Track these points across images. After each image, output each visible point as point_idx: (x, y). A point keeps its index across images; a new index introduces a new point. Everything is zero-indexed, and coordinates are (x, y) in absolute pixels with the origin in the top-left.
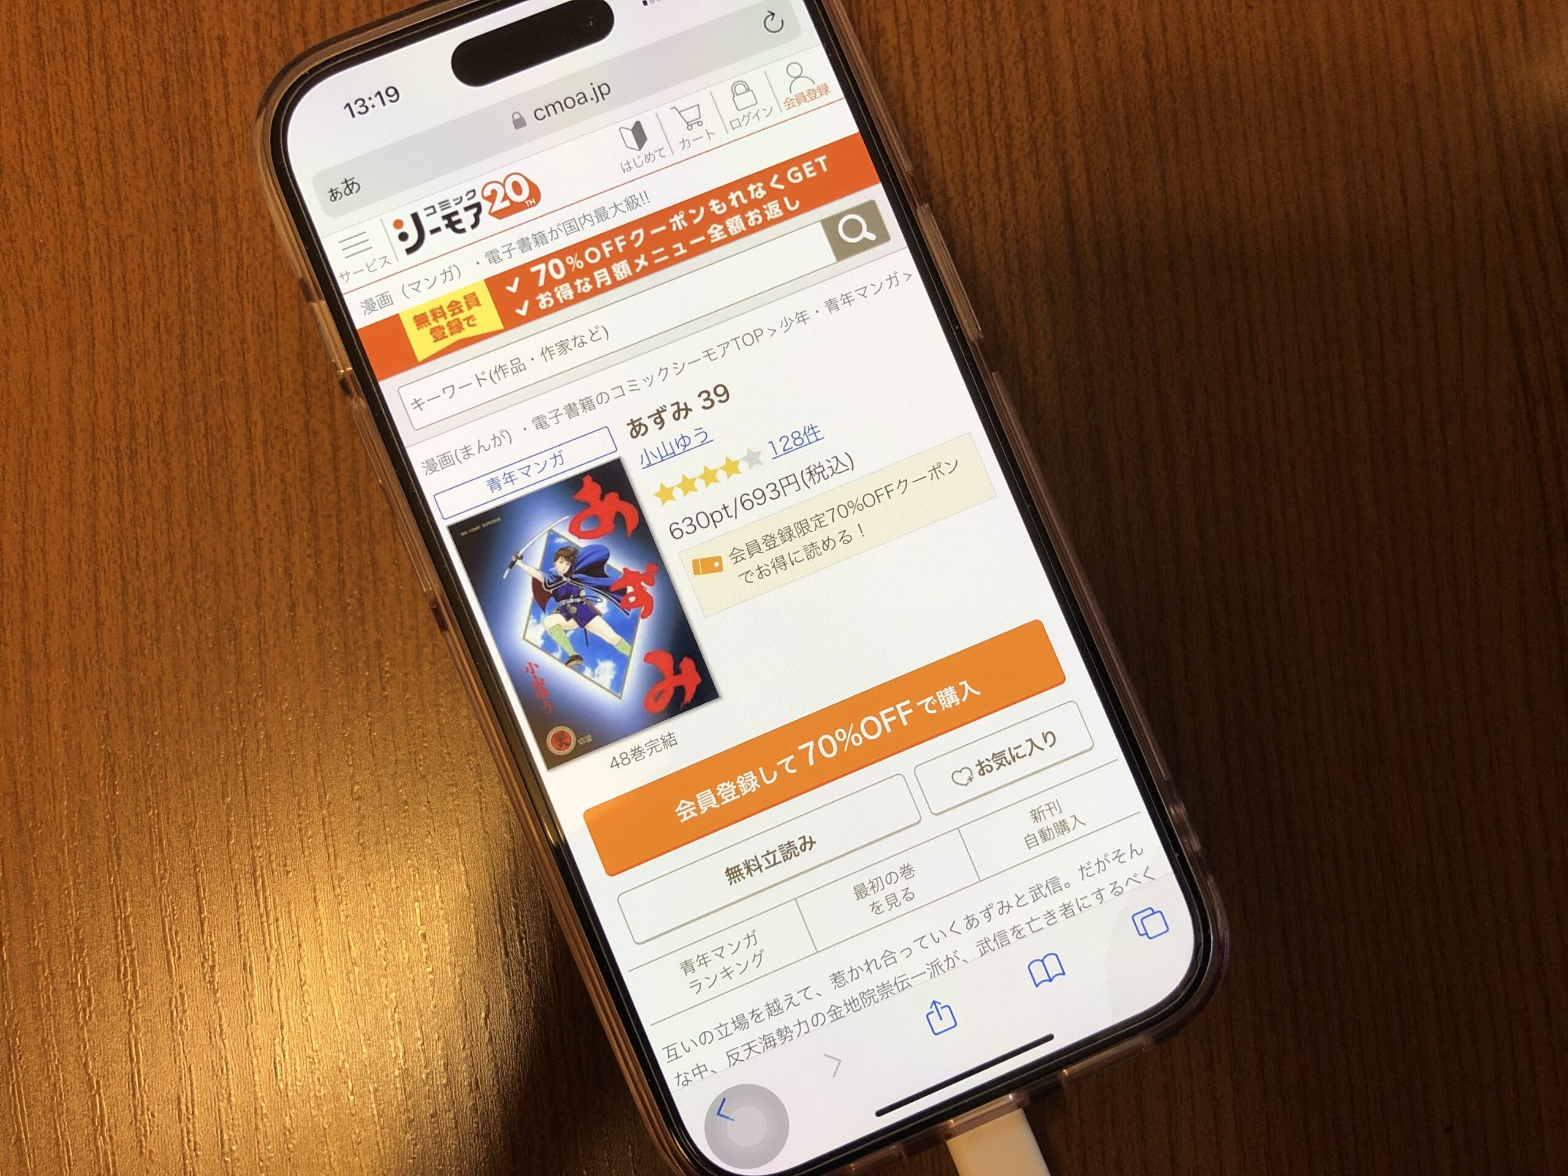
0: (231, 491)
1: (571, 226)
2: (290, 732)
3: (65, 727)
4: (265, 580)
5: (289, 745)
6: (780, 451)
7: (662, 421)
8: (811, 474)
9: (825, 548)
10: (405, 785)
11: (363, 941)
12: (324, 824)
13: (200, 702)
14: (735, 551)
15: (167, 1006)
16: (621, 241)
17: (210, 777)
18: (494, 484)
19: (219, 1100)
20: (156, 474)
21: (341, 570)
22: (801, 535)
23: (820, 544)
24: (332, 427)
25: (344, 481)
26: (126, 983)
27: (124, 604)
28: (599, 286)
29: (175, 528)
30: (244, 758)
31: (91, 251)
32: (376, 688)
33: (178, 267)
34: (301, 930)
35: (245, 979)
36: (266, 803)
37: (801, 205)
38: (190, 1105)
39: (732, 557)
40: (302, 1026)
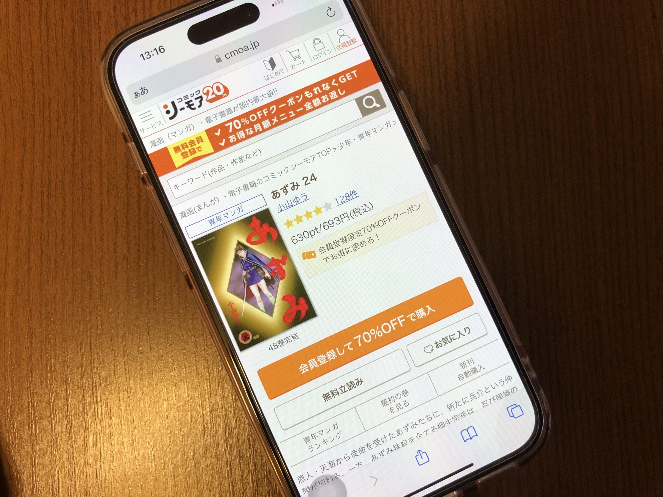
1: (243, 105)
2: (112, 322)
3: (11, 315)
4: (104, 253)
5: (111, 328)
6: (340, 203)
7: (287, 191)
9: (362, 245)
10: (162, 348)
11: (140, 417)
12: (125, 364)
13: (72, 307)
14: (321, 248)
15: (50, 443)
16: (266, 111)
17: (75, 340)
18: (212, 222)
22: (351, 240)
23: (359, 244)
26: (32, 431)
28: (256, 131)
30: (91, 332)
32: (152, 304)
34: (112, 411)
35: (85, 432)
36: (100, 353)
37: (345, 92)
38: (57, 488)
39: (320, 251)
40: (110, 455)
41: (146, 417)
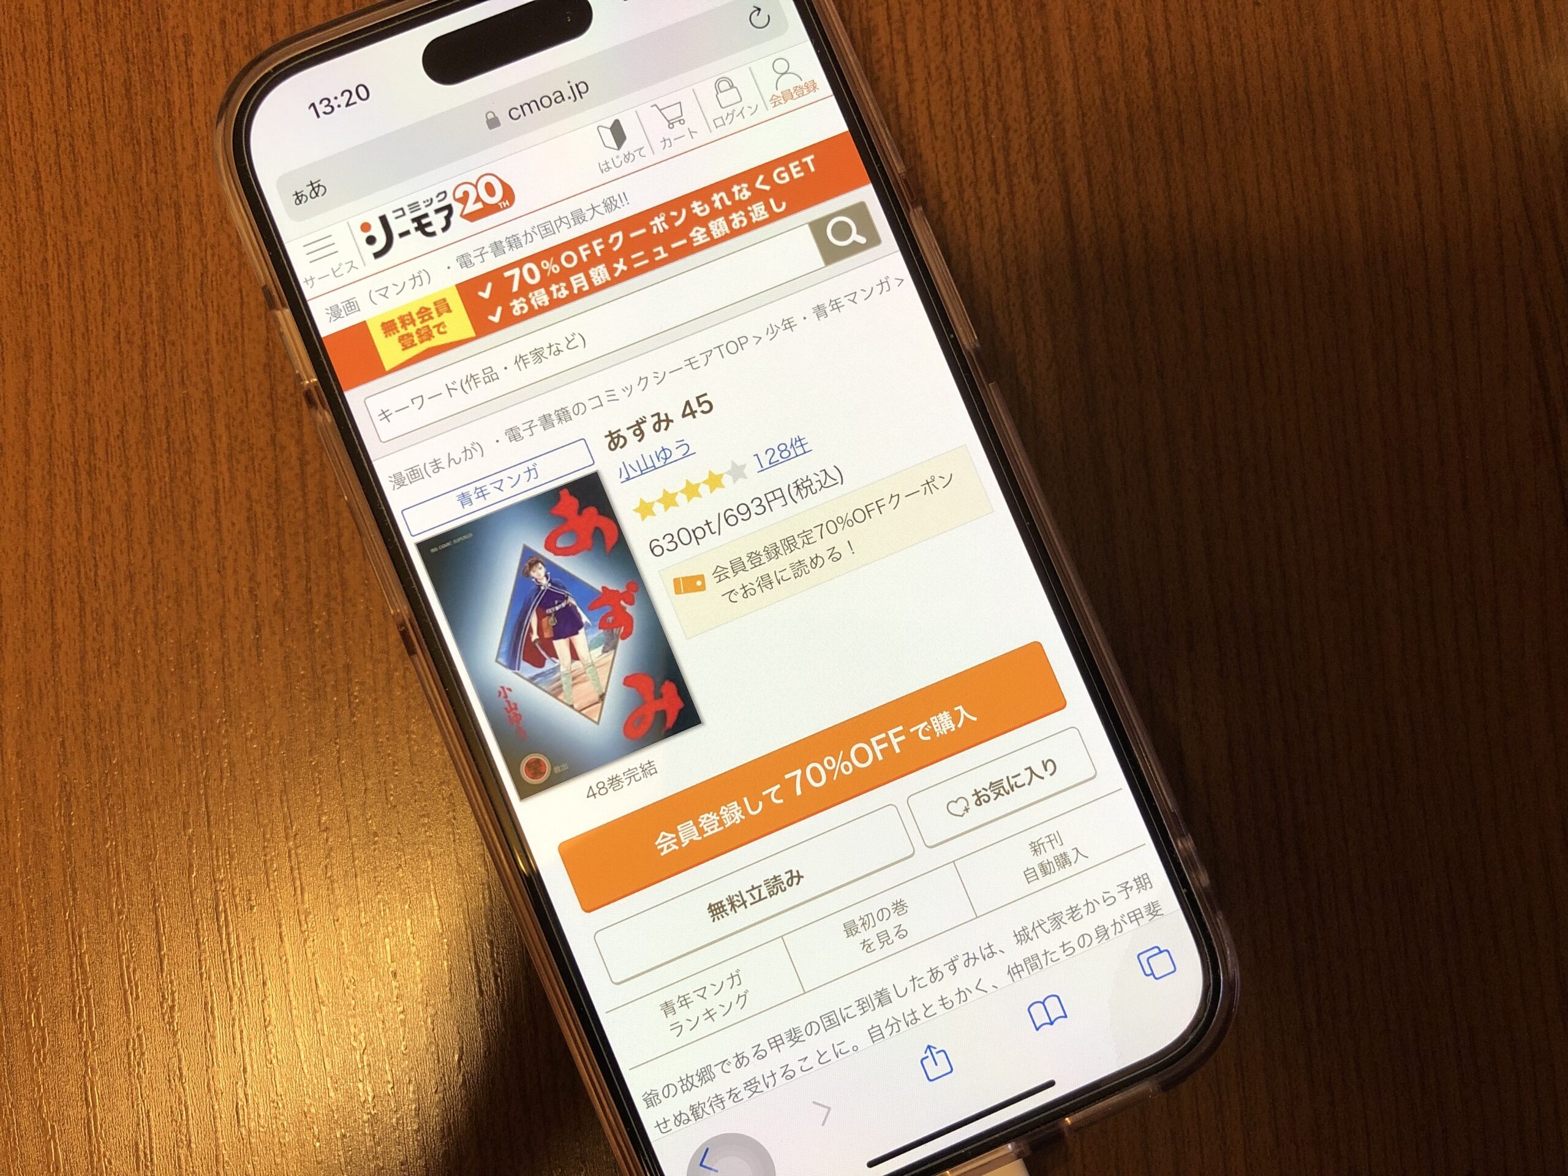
0: (194, 507)
1: (547, 229)
2: (254, 759)
3: (19, 755)
4: (229, 601)
5: (254, 774)
6: (766, 465)
7: (642, 433)
8: (798, 488)
9: (814, 566)
10: (375, 816)
11: (331, 979)
12: (290, 856)
13: (160, 728)
14: (719, 569)
15: (124, 1049)
16: (599, 244)
17: (171, 807)
18: (464, 499)
19: (178, 1146)
20: (116, 491)
21: (308, 590)
22: (788, 552)
23: (808, 562)
24: (299, 442)
25: (312, 497)
26: (82, 1024)
27: (82, 626)
28: (576, 291)
29: (136, 546)
30: (206, 787)
31: (50, 256)
32: (345, 714)
33: (140, 275)
34: (266, 966)
35: (206, 1019)
36: (230, 834)
37: (787, 207)
38: (148, 1152)
39: (715, 575)
40: (265, 1069)
41: (345, 978)
